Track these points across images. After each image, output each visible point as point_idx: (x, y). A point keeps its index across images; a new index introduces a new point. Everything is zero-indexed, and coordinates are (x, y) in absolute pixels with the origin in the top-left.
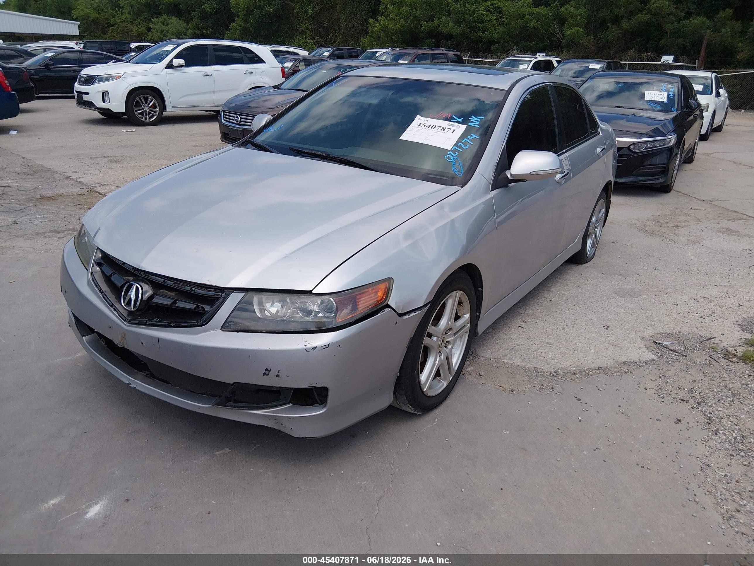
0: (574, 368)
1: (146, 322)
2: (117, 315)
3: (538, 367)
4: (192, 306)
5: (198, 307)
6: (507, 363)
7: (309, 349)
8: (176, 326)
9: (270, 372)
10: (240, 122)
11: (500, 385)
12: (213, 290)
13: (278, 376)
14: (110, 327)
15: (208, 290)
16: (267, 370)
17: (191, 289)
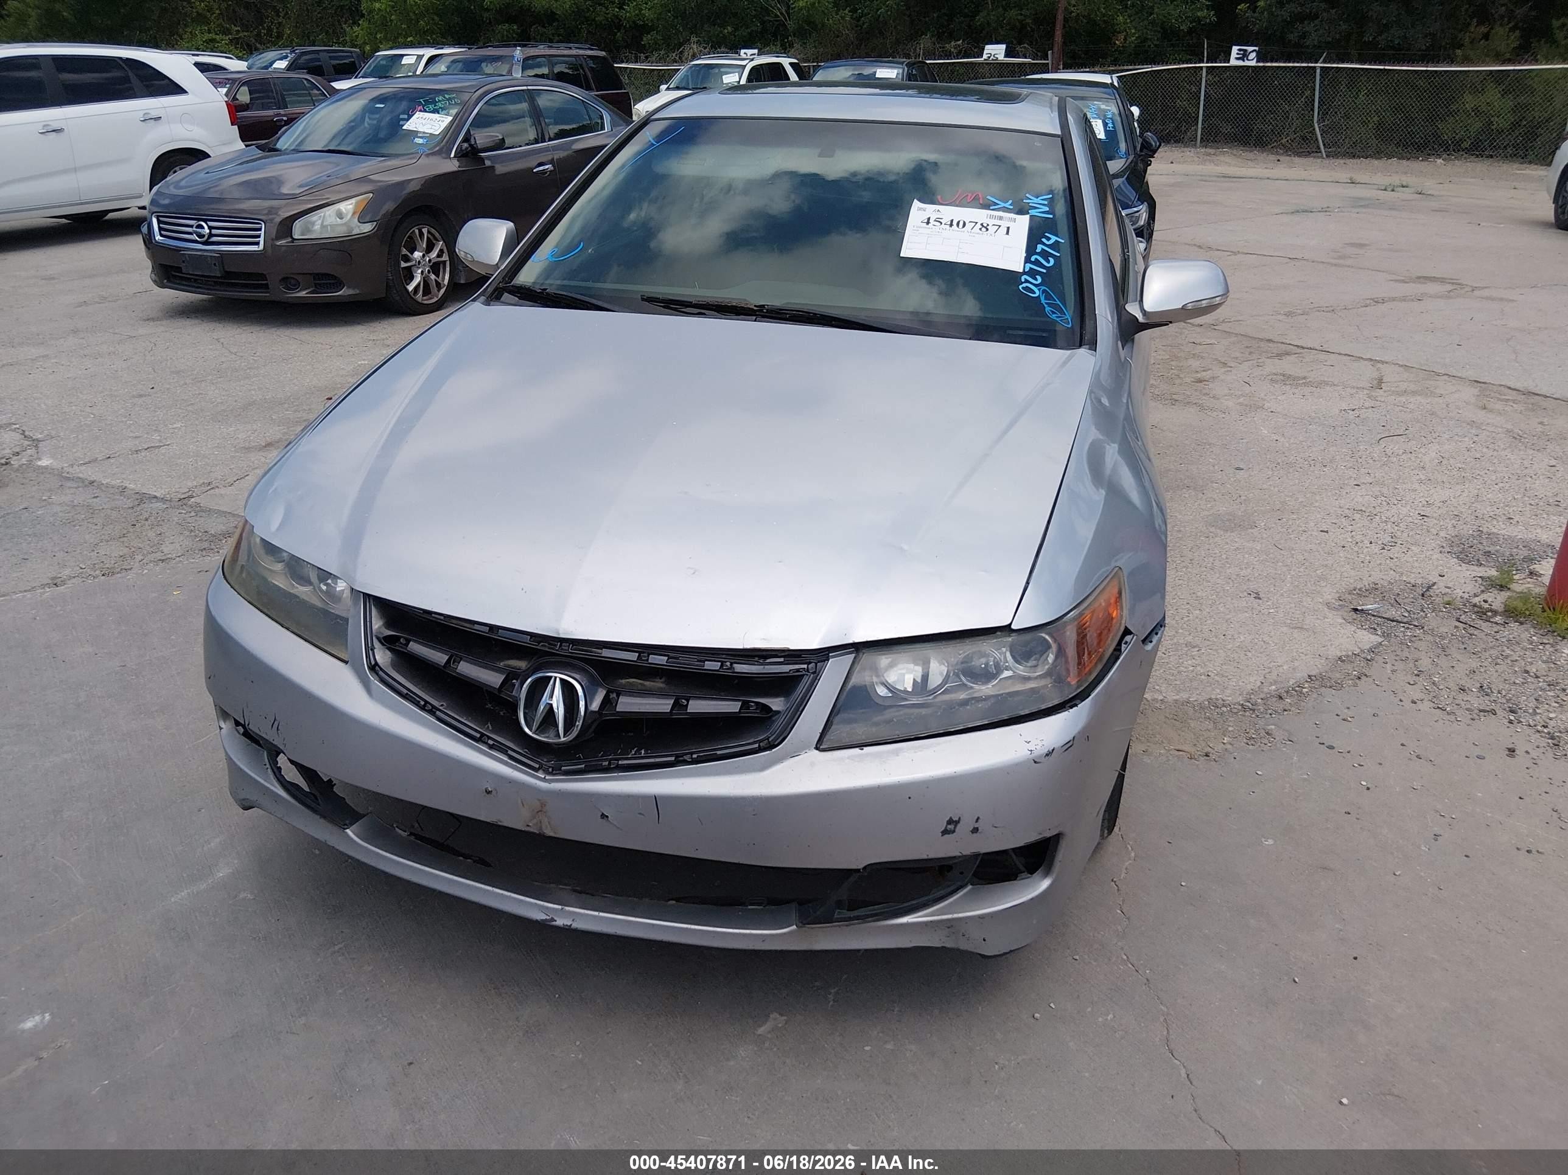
0: (1274, 687)
1: (610, 764)
2: (505, 758)
3: (1213, 697)
4: (732, 707)
5: (745, 705)
6: (1153, 700)
7: (1040, 756)
8: (699, 759)
9: (959, 826)
10: (209, 238)
11: (1177, 748)
12: (782, 660)
13: (975, 830)
14: (488, 792)
15: (768, 661)
16: (950, 821)
17: (722, 666)
